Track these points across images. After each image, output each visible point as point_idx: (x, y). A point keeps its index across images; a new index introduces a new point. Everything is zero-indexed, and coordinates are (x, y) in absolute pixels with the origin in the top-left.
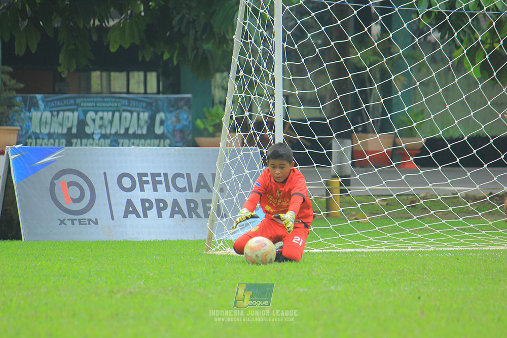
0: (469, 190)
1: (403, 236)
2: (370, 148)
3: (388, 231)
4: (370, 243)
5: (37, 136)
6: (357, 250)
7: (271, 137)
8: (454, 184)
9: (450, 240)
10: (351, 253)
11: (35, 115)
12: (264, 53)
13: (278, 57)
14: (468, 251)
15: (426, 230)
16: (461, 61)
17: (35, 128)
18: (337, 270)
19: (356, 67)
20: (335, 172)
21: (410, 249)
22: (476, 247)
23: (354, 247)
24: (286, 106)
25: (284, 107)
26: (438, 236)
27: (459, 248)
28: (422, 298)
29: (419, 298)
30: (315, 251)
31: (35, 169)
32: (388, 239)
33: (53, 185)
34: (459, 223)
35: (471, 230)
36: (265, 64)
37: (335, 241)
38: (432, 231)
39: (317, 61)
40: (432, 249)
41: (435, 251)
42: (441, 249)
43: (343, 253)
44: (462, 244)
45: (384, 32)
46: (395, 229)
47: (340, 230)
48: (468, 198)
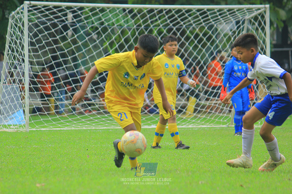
1: (81, 122)
3: (75, 120)
4: (67, 126)
6: (62, 129)
7: (23, 80)
9: (101, 124)
10: (59, 130)
12: (20, 43)
13: (26, 45)
14: (109, 129)
15: (91, 120)
18: (52, 138)
19: (61, 49)
21: (84, 128)
22: (113, 127)
23: (60, 127)
24: (30, 66)
25: (29, 67)
26: (97, 122)
27: (105, 128)
28: (88, 150)
29: (87, 149)
30: (43, 129)
32: (75, 124)
34: (105, 117)
36: (20, 48)
37: (52, 125)
38: (94, 120)
39: (43, 47)
40: (94, 128)
41: (95, 129)
42: (97, 128)
43: (55, 130)
44: (106, 126)
45: (73, 35)
46: (78, 120)
47: (54, 120)
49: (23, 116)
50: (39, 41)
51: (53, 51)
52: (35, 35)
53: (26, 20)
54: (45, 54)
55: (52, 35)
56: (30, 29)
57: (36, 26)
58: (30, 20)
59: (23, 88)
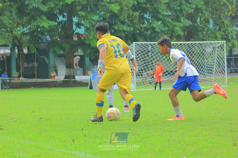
0: (166, 79)
2: (150, 73)
5: (95, 72)
6: (148, 90)
8: (164, 78)
11: (95, 69)
16: (164, 59)
17: (95, 71)
19: (147, 60)
20: (144, 77)
27: (165, 89)
30: (141, 90)
31: (95, 78)
33: (98, 80)
35: (166, 86)
39: (140, 59)
43: (146, 90)
45: (151, 54)
47: (145, 86)
48: (166, 81)
49: (134, 85)
50: (139, 57)
51: (144, 60)
52: (138, 55)
53: (134, 49)
54: (141, 62)
55: (144, 55)
56: (136, 53)
57: (138, 51)
58: (135, 49)
59: (133, 75)
